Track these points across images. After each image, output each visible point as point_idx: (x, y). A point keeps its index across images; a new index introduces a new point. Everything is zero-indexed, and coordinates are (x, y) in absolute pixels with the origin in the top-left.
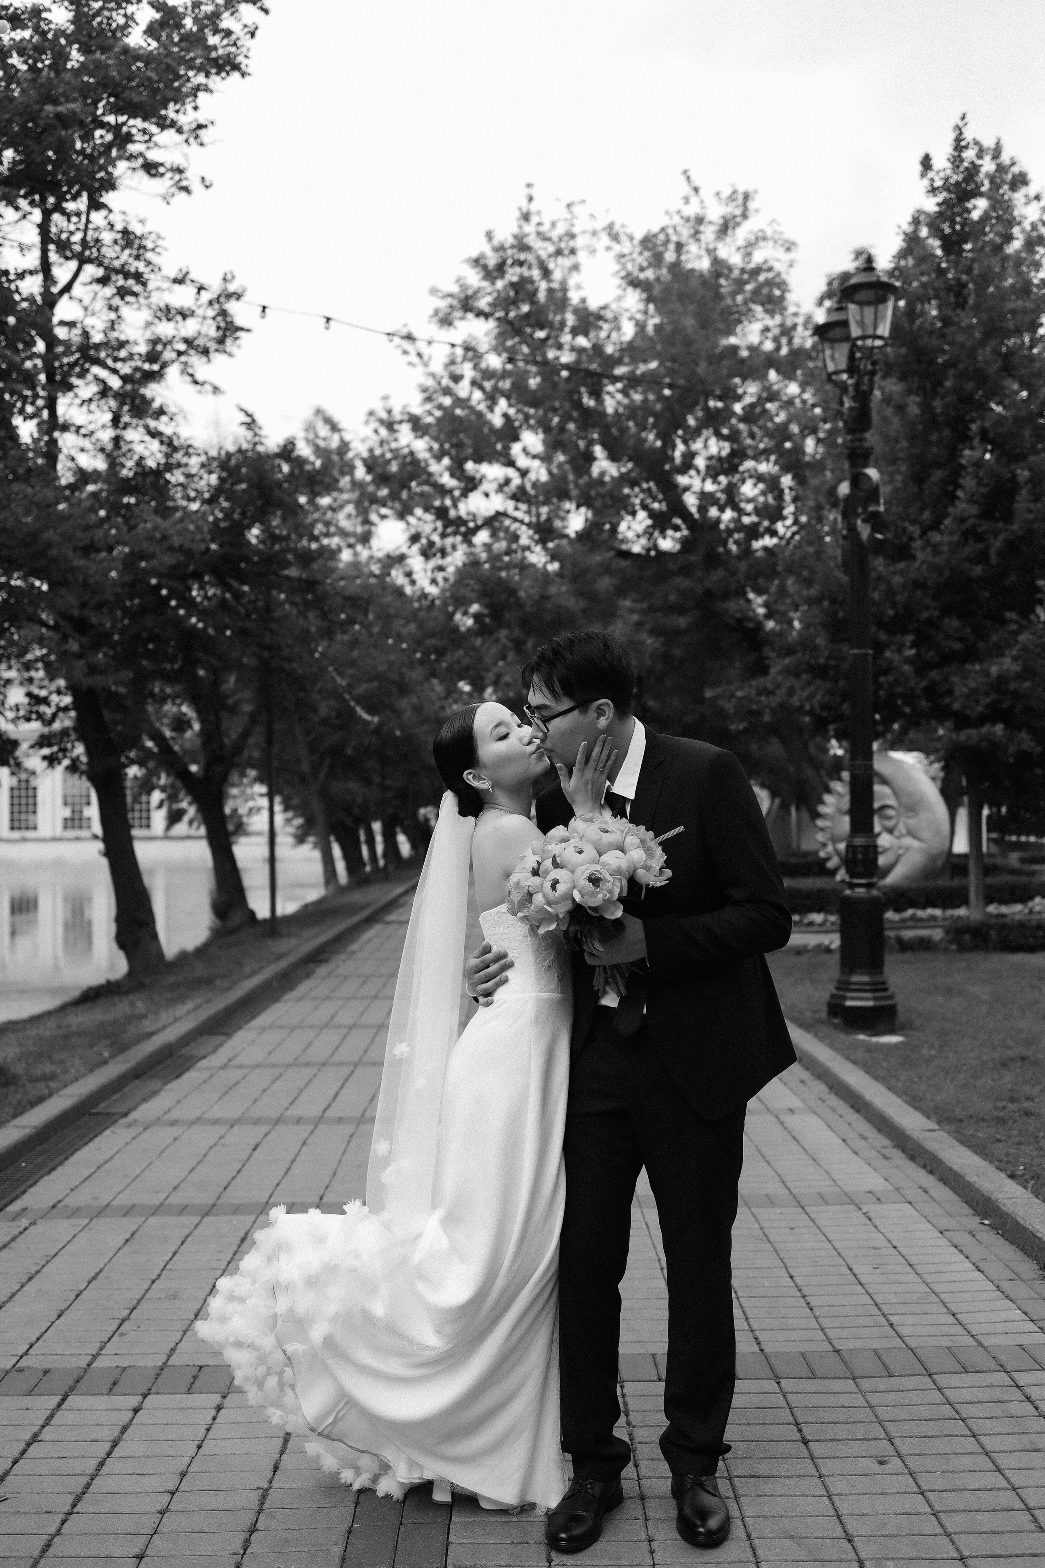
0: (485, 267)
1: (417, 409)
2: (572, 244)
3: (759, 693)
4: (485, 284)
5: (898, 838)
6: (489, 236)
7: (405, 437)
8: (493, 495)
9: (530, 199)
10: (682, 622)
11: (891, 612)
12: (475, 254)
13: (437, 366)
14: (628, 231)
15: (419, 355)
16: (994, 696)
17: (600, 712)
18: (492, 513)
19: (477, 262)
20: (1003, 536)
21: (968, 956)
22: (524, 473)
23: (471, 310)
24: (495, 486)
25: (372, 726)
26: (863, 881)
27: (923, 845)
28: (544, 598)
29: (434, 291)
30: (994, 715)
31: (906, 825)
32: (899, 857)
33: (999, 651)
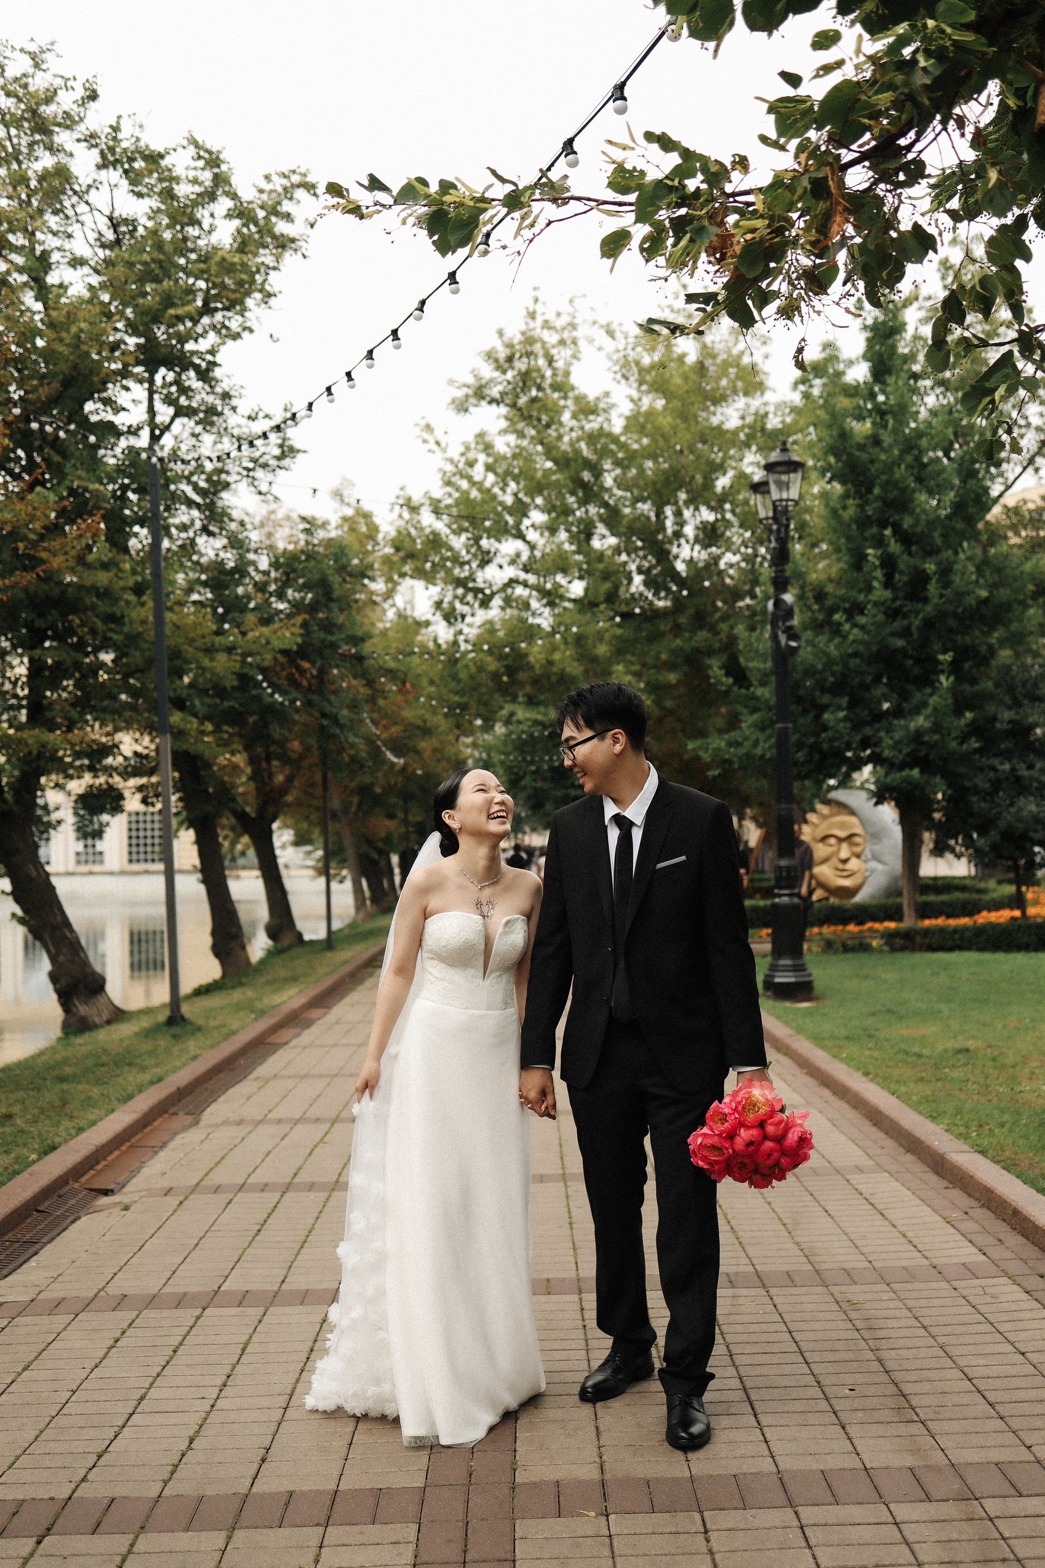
0: (496, 360)
1: (438, 492)
2: (575, 334)
3: (730, 744)
4: (497, 374)
5: (866, 861)
6: (501, 333)
7: (427, 518)
8: (505, 566)
9: (536, 300)
10: (672, 677)
11: (832, 679)
12: (487, 348)
13: (455, 451)
14: (624, 329)
15: (438, 443)
16: (913, 746)
17: (616, 741)
18: (506, 581)
19: (490, 356)
20: (921, 615)
21: (898, 955)
22: (532, 547)
23: (483, 398)
24: (508, 559)
25: (398, 768)
26: (787, 892)
27: (886, 868)
28: (550, 663)
29: (451, 382)
30: (913, 761)
31: (872, 851)
32: (866, 878)
33: (916, 711)
